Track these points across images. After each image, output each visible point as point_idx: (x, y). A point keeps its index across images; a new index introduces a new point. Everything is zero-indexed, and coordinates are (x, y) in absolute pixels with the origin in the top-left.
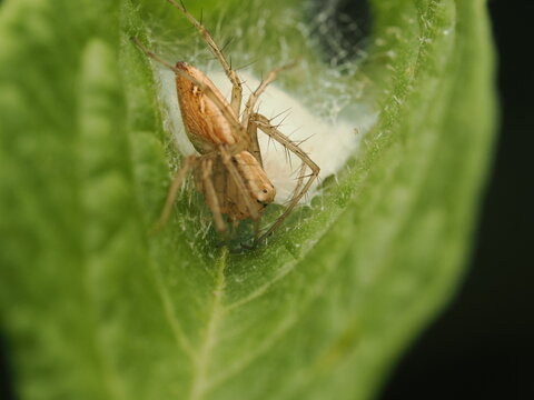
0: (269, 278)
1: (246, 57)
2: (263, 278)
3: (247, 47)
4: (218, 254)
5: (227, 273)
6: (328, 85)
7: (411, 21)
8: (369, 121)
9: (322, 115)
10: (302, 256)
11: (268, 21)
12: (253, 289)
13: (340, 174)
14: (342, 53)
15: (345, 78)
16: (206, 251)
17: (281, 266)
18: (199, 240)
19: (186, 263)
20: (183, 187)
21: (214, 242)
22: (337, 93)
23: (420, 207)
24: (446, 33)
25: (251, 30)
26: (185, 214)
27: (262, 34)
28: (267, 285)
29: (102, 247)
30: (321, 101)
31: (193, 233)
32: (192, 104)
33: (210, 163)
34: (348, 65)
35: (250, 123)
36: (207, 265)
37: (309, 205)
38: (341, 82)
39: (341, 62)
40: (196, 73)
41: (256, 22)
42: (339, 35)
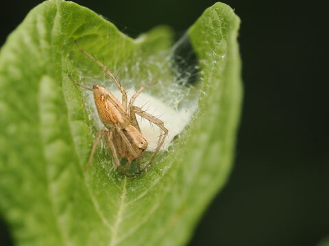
0: (148, 187)
1: (131, 81)
2: (145, 188)
3: (131, 77)
4: (123, 178)
5: (127, 187)
6: (173, 91)
7: (210, 55)
8: (195, 107)
9: (170, 106)
10: (163, 175)
11: (141, 62)
12: (140, 193)
13: (181, 134)
14: (179, 75)
15: (181, 87)
16: (116, 177)
17: (153, 181)
18: (112, 172)
19: (106, 184)
20: (102, 147)
21: (121, 173)
22: (178, 94)
23: (212, 140)
24: (223, 57)
25: (133, 68)
26: (104, 160)
27: (138, 69)
28: (147, 191)
29: (56, 178)
30: (169, 99)
31: (109, 169)
32: (101, 106)
33: (111, 133)
34: (182, 80)
35: (131, 111)
36: (117, 183)
37: (167, 150)
38: (179, 89)
39: (178, 79)
40: (103, 90)
41: (135, 63)
42: (177, 66)
